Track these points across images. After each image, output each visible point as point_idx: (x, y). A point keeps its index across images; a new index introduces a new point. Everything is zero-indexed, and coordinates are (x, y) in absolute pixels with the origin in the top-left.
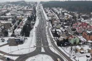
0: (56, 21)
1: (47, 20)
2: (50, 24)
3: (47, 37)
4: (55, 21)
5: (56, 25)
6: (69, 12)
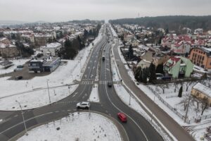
1: (115, 37)
2: (120, 41)
3: (112, 61)
5: (130, 41)
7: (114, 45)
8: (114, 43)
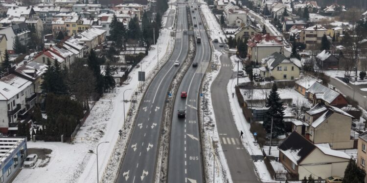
0: (270, 43)
1: (216, 41)
2: (234, 58)
3: (208, 145)
4: (265, 43)
5: (270, 64)
6: (330, 9)
7: (214, 74)
8: (213, 67)
